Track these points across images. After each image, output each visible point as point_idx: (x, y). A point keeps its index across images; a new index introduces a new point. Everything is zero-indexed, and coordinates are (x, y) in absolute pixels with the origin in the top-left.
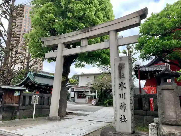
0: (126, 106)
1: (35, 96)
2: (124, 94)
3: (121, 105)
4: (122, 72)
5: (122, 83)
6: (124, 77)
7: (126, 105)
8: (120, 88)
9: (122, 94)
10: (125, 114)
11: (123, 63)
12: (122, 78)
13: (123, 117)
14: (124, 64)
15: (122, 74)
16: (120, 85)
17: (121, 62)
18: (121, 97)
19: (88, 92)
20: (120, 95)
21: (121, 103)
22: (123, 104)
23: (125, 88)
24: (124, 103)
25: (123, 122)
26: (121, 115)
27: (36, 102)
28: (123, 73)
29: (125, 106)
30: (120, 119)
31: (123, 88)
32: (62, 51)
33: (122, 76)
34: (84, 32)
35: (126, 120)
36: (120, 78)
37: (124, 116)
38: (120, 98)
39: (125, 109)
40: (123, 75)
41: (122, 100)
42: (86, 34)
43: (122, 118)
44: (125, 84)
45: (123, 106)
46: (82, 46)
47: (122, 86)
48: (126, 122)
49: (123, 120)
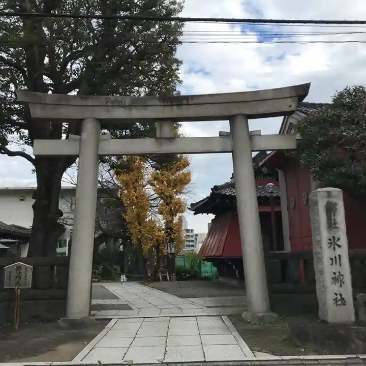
1: (19, 267)
2: (338, 257)
3: (334, 276)
4: (333, 218)
5: (334, 237)
6: (337, 228)
7: (342, 275)
8: (331, 246)
9: (335, 257)
10: (342, 291)
11: (334, 202)
12: (334, 228)
13: (339, 297)
14: (336, 204)
15: (333, 222)
16: (330, 242)
17: (330, 200)
18: (333, 262)
20: (332, 259)
21: (335, 273)
22: (338, 274)
23: (340, 246)
24: (339, 272)
26: (336, 294)
27: (22, 281)
28: (334, 220)
29: (342, 277)
30: (334, 300)
31: (336, 246)
32: (98, 141)
33: (334, 226)
34: (167, 102)
35: (345, 301)
36: (330, 229)
37: (340, 295)
38: (332, 264)
39: (342, 283)
40: (335, 223)
41: (336, 268)
43: (337, 298)
44: (339, 239)
45: (337, 279)
46: (162, 136)
47: (333, 242)
48: (345, 304)
49: (339, 303)
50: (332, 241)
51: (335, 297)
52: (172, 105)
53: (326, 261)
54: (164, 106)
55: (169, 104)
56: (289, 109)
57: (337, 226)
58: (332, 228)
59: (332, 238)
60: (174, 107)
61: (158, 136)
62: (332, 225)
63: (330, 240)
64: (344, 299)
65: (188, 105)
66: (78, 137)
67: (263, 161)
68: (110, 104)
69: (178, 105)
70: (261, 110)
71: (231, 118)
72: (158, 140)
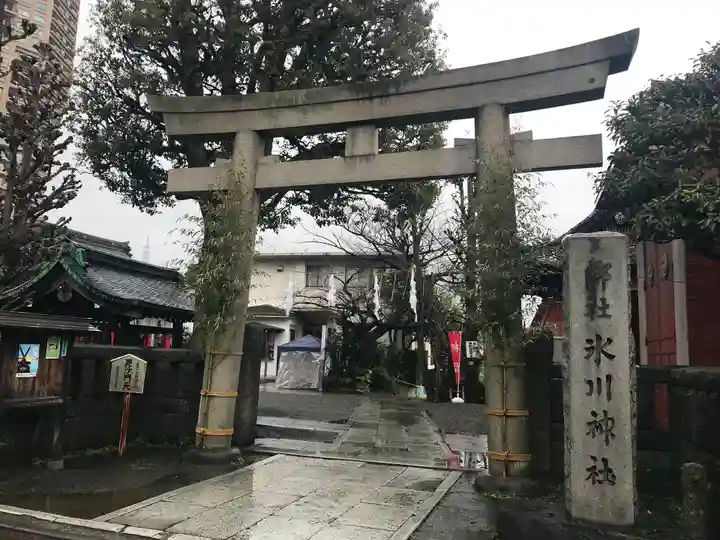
0: (613, 423)
1: (129, 361)
2: (604, 380)
3: (592, 419)
4: (599, 295)
5: (599, 338)
6: (609, 317)
7: (612, 419)
8: (590, 356)
9: (599, 380)
10: (608, 452)
11: (605, 262)
12: (601, 316)
13: (600, 466)
14: (609, 265)
15: (599, 304)
16: (589, 346)
17: (597, 257)
18: (592, 387)
19: (280, 331)
20: (590, 382)
21: (594, 414)
22: (601, 416)
23: (611, 357)
24: (605, 412)
25: (600, 482)
26: (594, 458)
27: (132, 383)
28: (603, 300)
29: (610, 422)
30: (588, 470)
31: (602, 355)
32: (256, 165)
33: (600, 313)
34: (363, 93)
35: (614, 476)
36: (592, 319)
37: (605, 461)
38: (589, 394)
39: (610, 437)
40: (605, 306)
41: (599, 403)
42: (371, 107)
43: (595, 467)
44: (610, 341)
45: (600, 426)
46: (356, 153)
47: (596, 347)
48: (613, 483)
49: (600, 477)
50: (594, 344)
51: (591, 463)
52: (371, 98)
54: (358, 100)
55: (367, 95)
57: (609, 312)
58: (595, 316)
59: (594, 338)
61: (348, 153)
62: (596, 309)
63: (589, 341)
64: (610, 471)
65: (398, 94)
66: (227, 162)
68: (273, 105)
69: (381, 97)
71: (478, 114)
72: (348, 159)
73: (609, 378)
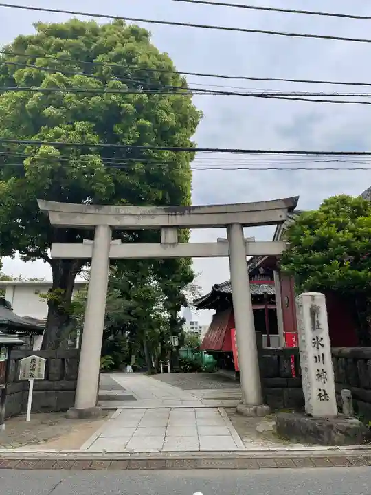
1: (33, 360)
2: (321, 356)
3: (318, 373)
4: (316, 319)
5: (317, 338)
6: (320, 329)
7: (325, 372)
8: (314, 346)
9: (319, 356)
10: (325, 387)
11: (317, 305)
12: (317, 329)
13: (323, 393)
14: (319, 307)
15: (316, 323)
16: (314, 341)
17: (314, 303)
18: (316, 360)
20: (316, 357)
21: (318, 371)
22: (321, 371)
23: (323, 346)
24: (323, 370)
25: (323, 400)
26: (320, 390)
27: (36, 373)
28: (318, 322)
29: (325, 374)
30: (318, 395)
31: (320, 346)
33: (317, 327)
34: (171, 212)
35: (328, 397)
36: (314, 330)
37: (324, 390)
38: (316, 362)
39: (325, 380)
40: (319, 325)
41: (320, 366)
42: (176, 219)
43: (321, 394)
44: (322, 339)
45: (321, 375)
46: (167, 242)
47: (317, 342)
48: (328, 400)
49: (323, 398)
50: (316, 340)
51: (319, 392)
52: (176, 215)
53: (311, 359)
54: (169, 215)
55: (174, 214)
56: (280, 219)
57: (320, 326)
58: (315, 328)
60: (178, 216)
61: (163, 241)
62: (315, 326)
63: (314, 339)
64: (327, 395)
65: (190, 214)
66: (92, 242)
67: (259, 263)
69: (181, 215)
70: (255, 219)
71: (228, 226)
72: (163, 245)
73: (323, 355)
